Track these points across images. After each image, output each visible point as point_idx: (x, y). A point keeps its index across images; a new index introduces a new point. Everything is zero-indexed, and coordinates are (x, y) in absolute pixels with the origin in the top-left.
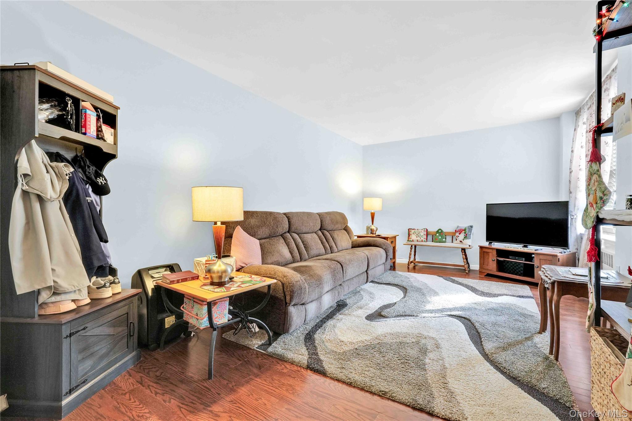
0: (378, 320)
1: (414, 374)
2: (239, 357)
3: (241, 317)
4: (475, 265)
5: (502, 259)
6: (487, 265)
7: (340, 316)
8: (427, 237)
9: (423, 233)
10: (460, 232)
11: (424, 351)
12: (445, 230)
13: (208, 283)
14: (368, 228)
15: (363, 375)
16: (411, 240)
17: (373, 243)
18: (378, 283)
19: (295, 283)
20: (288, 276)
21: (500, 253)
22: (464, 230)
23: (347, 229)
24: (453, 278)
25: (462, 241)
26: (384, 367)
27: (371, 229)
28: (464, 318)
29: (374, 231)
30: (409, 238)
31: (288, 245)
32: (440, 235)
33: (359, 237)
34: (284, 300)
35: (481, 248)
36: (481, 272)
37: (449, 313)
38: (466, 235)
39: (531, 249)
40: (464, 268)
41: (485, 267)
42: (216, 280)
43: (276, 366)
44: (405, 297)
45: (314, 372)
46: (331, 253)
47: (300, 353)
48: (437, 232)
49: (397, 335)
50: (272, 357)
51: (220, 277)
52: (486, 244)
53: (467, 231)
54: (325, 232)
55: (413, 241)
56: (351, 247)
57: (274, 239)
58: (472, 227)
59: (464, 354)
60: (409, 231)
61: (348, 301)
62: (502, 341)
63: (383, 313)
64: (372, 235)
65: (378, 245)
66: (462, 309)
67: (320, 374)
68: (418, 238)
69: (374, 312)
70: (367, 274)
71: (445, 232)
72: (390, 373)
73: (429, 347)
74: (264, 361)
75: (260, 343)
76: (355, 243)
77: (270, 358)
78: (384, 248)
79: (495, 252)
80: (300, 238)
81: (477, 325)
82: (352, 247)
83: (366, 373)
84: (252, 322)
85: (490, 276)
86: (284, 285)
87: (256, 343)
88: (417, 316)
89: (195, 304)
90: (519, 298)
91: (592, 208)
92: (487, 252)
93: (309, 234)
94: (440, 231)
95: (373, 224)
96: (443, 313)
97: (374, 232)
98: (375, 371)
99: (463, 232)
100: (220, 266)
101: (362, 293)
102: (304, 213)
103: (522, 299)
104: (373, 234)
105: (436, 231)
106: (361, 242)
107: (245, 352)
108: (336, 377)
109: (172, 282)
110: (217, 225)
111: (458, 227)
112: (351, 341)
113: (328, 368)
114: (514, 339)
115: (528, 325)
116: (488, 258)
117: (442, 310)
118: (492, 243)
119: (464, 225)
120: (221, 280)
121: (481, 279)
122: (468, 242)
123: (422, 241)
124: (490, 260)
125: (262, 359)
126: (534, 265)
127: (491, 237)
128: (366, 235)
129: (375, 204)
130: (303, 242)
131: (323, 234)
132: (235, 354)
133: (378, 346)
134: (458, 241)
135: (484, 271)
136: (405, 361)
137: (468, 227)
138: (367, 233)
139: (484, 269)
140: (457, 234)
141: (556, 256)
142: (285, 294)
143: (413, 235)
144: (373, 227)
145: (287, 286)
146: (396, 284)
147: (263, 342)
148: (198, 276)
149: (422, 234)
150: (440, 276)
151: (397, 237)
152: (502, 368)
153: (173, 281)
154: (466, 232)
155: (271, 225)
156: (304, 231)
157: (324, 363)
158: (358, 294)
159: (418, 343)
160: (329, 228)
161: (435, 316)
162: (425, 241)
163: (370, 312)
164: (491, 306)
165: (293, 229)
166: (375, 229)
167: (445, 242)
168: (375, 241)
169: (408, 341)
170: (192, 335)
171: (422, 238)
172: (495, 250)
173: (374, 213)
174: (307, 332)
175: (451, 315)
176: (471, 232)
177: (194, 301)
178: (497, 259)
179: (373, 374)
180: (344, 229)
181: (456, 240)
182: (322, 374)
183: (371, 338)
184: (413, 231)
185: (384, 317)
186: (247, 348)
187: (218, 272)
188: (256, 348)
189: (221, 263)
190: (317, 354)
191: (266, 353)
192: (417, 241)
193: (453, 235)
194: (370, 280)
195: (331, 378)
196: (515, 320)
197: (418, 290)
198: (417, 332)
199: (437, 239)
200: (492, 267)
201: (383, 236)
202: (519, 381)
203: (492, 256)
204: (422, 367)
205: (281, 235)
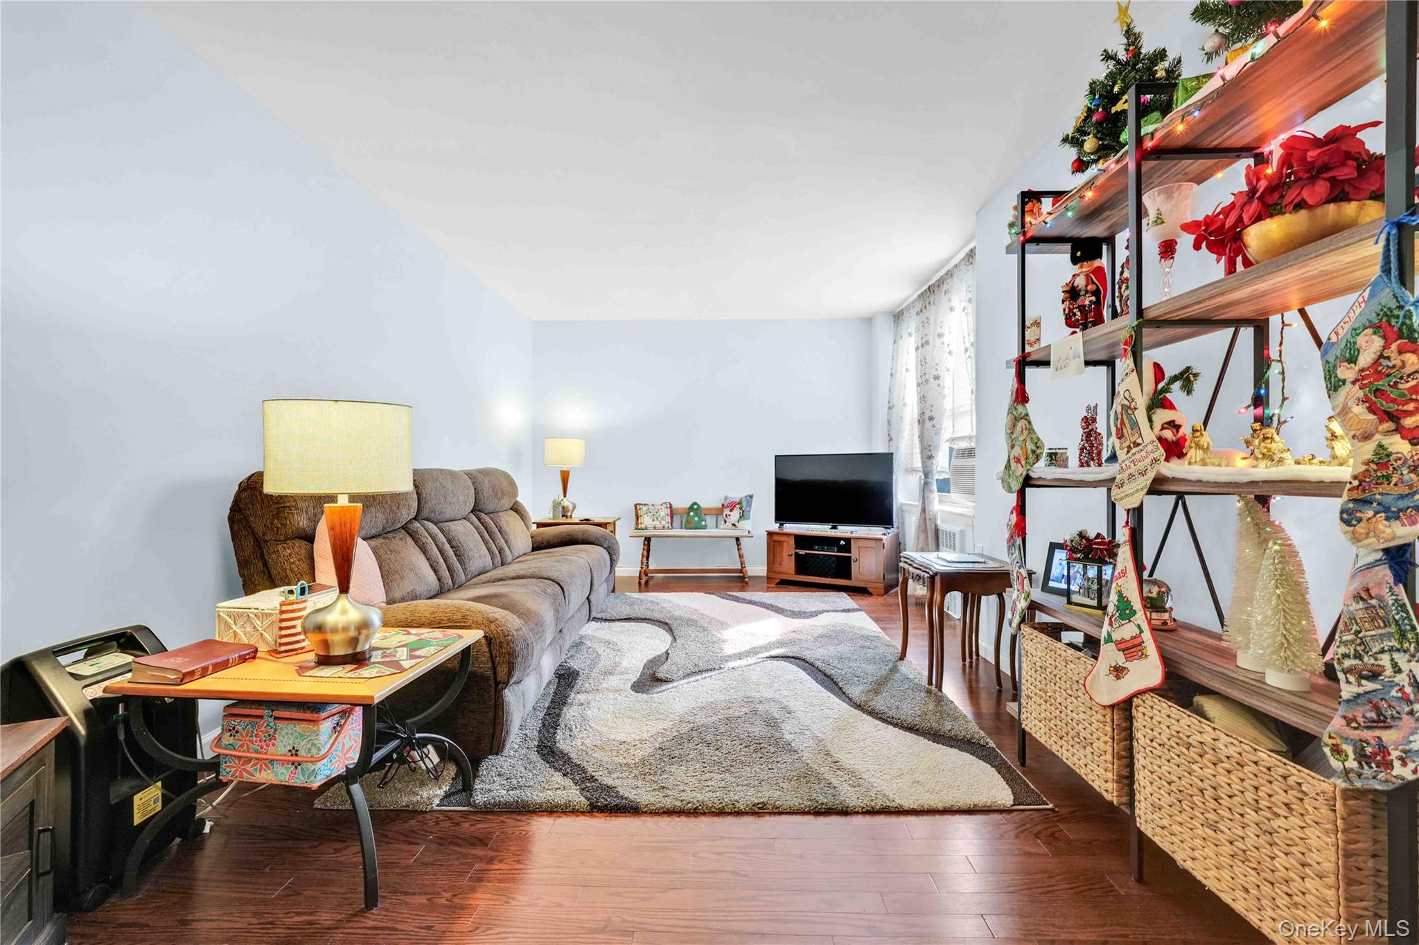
0: (658, 690)
1: (785, 763)
2: (407, 836)
3: (400, 737)
4: (757, 567)
5: (802, 552)
6: (780, 565)
7: (582, 697)
8: (672, 518)
9: (664, 512)
10: (732, 506)
11: (771, 723)
12: (703, 505)
13: (310, 661)
14: (556, 505)
15: (707, 789)
16: (643, 526)
17: (580, 537)
18: (606, 620)
19: (515, 633)
20: (497, 619)
21: (801, 541)
22: (739, 504)
23: (517, 509)
24: (731, 593)
25: (736, 524)
26: (732, 766)
27: (563, 508)
28: (793, 657)
29: (568, 511)
30: (637, 524)
31: (424, 550)
32: (696, 515)
33: (540, 525)
34: (492, 676)
35: (770, 534)
36: (769, 579)
37: (767, 654)
38: (743, 512)
39: (844, 531)
40: (741, 575)
41: (777, 568)
42: (338, 651)
43: (518, 826)
44: (676, 640)
45: (611, 813)
46: (503, 564)
47: (557, 786)
48: (691, 508)
49: (712, 708)
50: (492, 812)
51: (354, 641)
52: (775, 527)
53: (744, 504)
54: (483, 515)
55: (646, 529)
56: (530, 549)
57: (394, 538)
58: (751, 497)
59: (831, 712)
60: (636, 508)
61: (574, 664)
62: (866, 681)
63: (661, 675)
64: (564, 520)
65: (593, 539)
66: (781, 644)
67: (625, 812)
68: (656, 523)
69: (641, 676)
70: (589, 602)
71: (704, 509)
72: (746, 772)
73: (776, 715)
74: (478, 826)
75: (441, 792)
76: (539, 539)
77: (490, 817)
78: (606, 546)
79: (792, 541)
80: (442, 531)
81: (818, 664)
82: (534, 549)
83: (710, 783)
84: (423, 743)
85: (786, 584)
86: (493, 641)
87: (433, 795)
88: (720, 668)
89: (280, 724)
90: (844, 614)
91: (1019, 464)
92: (779, 541)
93: (456, 522)
94: (695, 507)
95: (565, 496)
96: (759, 656)
97: (569, 514)
98: (721, 776)
99: (738, 506)
100: (344, 612)
101: (588, 643)
102: (441, 471)
103: (850, 614)
104: (566, 517)
105: (688, 507)
106: (555, 536)
107: (413, 822)
108: (663, 808)
109: (187, 676)
110: (336, 502)
111: (726, 498)
112: (638, 737)
113: (636, 797)
114: (878, 675)
115: (881, 651)
116: (782, 552)
117: (753, 652)
118: (783, 524)
119: (736, 495)
120: (355, 648)
121: (769, 590)
122: (746, 525)
123: (664, 528)
124: (785, 555)
125: (471, 825)
126: (850, 557)
127: (782, 515)
128: (552, 521)
129: (570, 453)
130: (449, 541)
131: (479, 519)
132: (390, 834)
133: (694, 734)
134: (729, 524)
135: (774, 575)
136: (755, 746)
137: (746, 497)
138: (555, 516)
139: (774, 572)
140: (727, 511)
141: (881, 540)
142: (493, 663)
143: (645, 516)
144: (566, 503)
145: (501, 642)
146: (644, 617)
147: (446, 788)
148: (256, 651)
149: (663, 514)
150: (709, 593)
151: (617, 522)
152: (889, 720)
153: (192, 673)
154: (742, 506)
155: (386, 502)
156: (448, 516)
157: (620, 789)
158: (583, 648)
159: (755, 712)
160: (490, 507)
161: (748, 663)
162: (668, 528)
163: (634, 677)
164: (820, 631)
165: (425, 513)
166: (571, 508)
167: (705, 527)
168: (584, 532)
169: (737, 714)
170: (207, 830)
171: (663, 523)
172: (793, 537)
173: (569, 472)
174: (536, 743)
175: (771, 657)
176: (750, 507)
177: (276, 718)
178: (796, 553)
179: (723, 783)
180: (511, 509)
181: (725, 522)
182: (629, 812)
183: (671, 723)
184: (645, 508)
185: (666, 681)
186: (413, 813)
187: (345, 629)
188: (438, 805)
189: (348, 606)
190: (592, 779)
191: (472, 809)
192: (655, 528)
193: (719, 512)
194: (594, 614)
195: (651, 813)
196: (863, 647)
197: (690, 623)
198: (741, 694)
199: (691, 523)
200: (788, 566)
201: (596, 520)
202: (918, 730)
203: (789, 548)
204: (788, 748)
205: (403, 528)
